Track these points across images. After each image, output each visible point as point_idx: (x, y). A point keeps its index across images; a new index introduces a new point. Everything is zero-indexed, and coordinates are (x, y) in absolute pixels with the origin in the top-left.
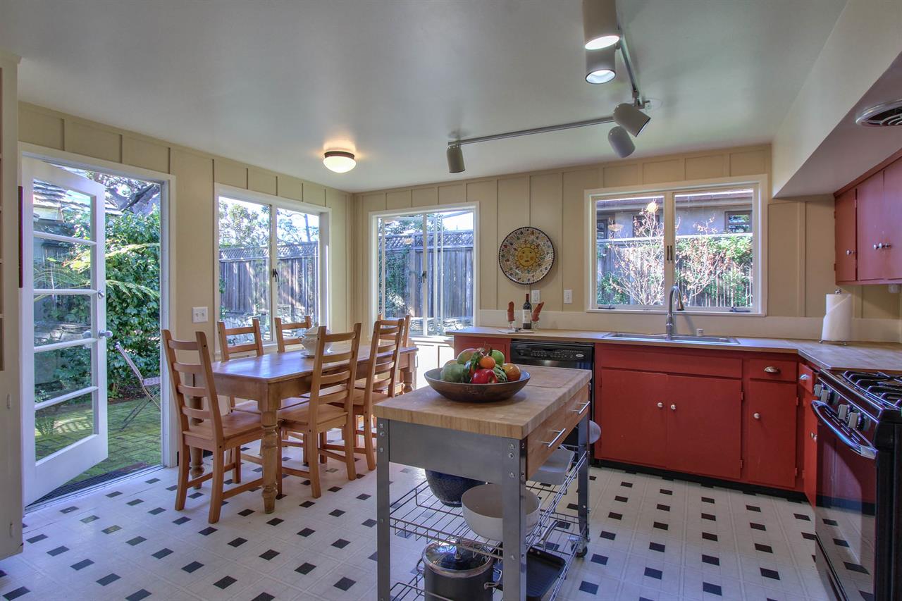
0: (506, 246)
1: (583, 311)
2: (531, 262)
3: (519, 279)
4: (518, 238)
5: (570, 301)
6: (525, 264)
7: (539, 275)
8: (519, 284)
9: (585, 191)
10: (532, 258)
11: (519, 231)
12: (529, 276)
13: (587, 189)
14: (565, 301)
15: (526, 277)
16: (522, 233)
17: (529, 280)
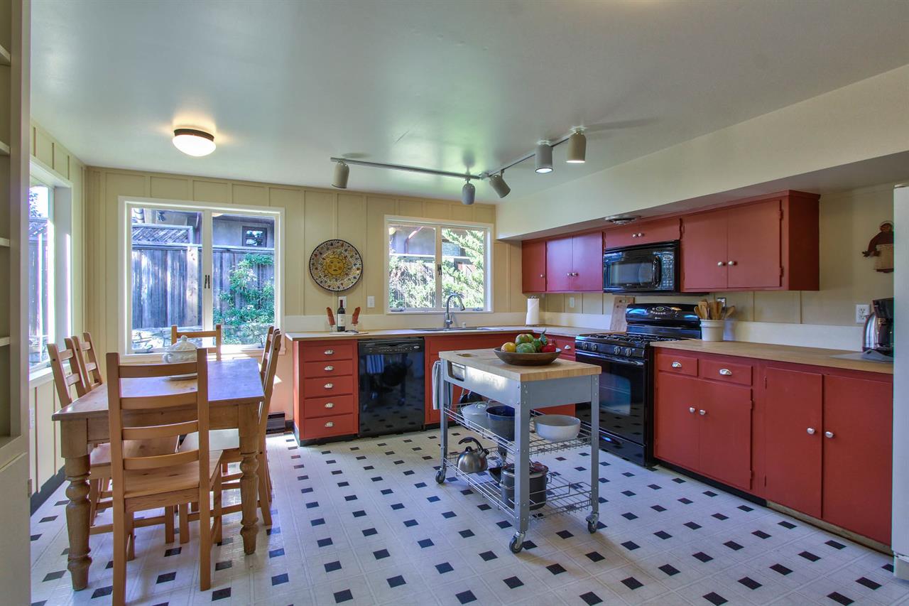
0: (316, 255)
1: (382, 312)
2: (339, 272)
3: (329, 286)
4: (328, 249)
5: (373, 306)
6: (333, 273)
7: (347, 283)
8: (329, 291)
9: (385, 215)
10: (340, 268)
11: (330, 243)
12: (338, 283)
13: (386, 214)
14: (369, 306)
15: (335, 284)
16: (332, 245)
17: (339, 288)
